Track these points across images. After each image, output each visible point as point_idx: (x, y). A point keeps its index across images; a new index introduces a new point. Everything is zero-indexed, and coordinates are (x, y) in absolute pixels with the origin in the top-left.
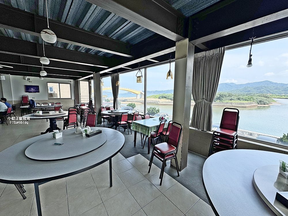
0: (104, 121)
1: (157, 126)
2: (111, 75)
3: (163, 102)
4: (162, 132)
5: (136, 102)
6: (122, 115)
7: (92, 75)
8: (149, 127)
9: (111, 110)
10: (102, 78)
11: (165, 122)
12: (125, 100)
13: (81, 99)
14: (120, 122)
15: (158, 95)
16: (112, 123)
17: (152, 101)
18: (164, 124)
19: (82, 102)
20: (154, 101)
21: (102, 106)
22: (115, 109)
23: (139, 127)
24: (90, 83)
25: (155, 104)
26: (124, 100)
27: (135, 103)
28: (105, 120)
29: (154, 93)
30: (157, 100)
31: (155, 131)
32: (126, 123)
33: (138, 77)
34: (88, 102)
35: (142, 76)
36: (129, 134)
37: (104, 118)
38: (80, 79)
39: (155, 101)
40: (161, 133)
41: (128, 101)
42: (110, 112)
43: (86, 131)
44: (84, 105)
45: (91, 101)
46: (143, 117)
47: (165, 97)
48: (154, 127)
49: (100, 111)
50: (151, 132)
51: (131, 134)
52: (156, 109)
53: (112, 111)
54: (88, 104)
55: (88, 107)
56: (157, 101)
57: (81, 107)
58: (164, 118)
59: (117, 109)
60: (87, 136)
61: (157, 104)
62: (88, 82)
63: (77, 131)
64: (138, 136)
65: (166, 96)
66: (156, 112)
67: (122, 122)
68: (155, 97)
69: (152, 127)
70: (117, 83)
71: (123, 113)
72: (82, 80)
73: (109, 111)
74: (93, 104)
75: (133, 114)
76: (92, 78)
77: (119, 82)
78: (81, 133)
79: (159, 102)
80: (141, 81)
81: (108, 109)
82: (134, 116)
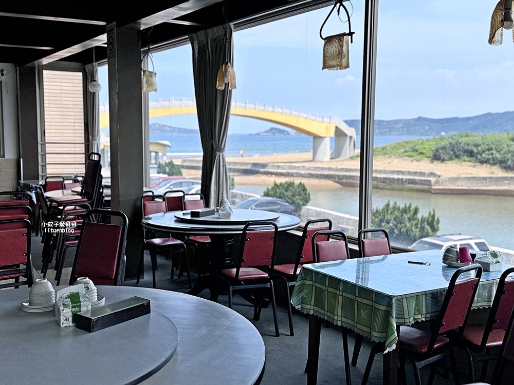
0: (154, 267)
1: (434, 295)
2: (194, 35)
3: (457, 179)
4: (461, 329)
5: (311, 176)
6: (244, 234)
7: (102, 40)
8: (391, 297)
9: (189, 211)
10: (147, 52)
11: (479, 275)
12: (255, 165)
13: (49, 159)
14: (235, 270)
15: (430, 143)
16: (194, 275)
17: (399, 172)
18: (473, 286)
19: (50, 170)
20: (409, 173)
21: (145, 189)
22: (207, 205)
23: (335, 296)
24: (89, 79)
25: (411, 190)
26: (249, 167)
27: (305, 181)
28: (160, 260)
29: (409, 133)
30: (425, 166)
31: (421, 318)
32: (266, 275)
33: (329, 40)
34: (81, 170)
35: (351, 34)
36: (277, 335)
37: (155, 250)
38: (45, 61)
39: (415, 173)
40: (457, 337)
41: (272, 174)
42: (189, 217)
43: (75, 299)
44: (60, 186)
45: (93, 168)
46: (356, 248)
47: (471, 154)
48: (417, 296)
49: (138, 212)
50: (402, 328)
51: (292, 334)
52: (419, 216)
53: (194, 214)
54: (80, 179)
55: (81, 195)
56: (422, 174)
57: (47, 194)
58: (473, 256)
59: (219, 203)
60: (83, 323)
61: (426, 187)
62: (81, 74)
63: (35, 300)
64: (330, 344)
65: (477, 146)
66: (416, 232)
67: (248, 272)
68: (415, 152)
69: (407, 297)
70: (225, 75)
71: (247, 223)
72: (51, 67)
73: (179, 214)
74: (106, 182)
75: (300, 234)
76: (100, 54)
77: (230, 70)
78: (54, 312)
79: (433, 180)
80: (344, 61)
81: (176, 204)
82: (308, 241)
